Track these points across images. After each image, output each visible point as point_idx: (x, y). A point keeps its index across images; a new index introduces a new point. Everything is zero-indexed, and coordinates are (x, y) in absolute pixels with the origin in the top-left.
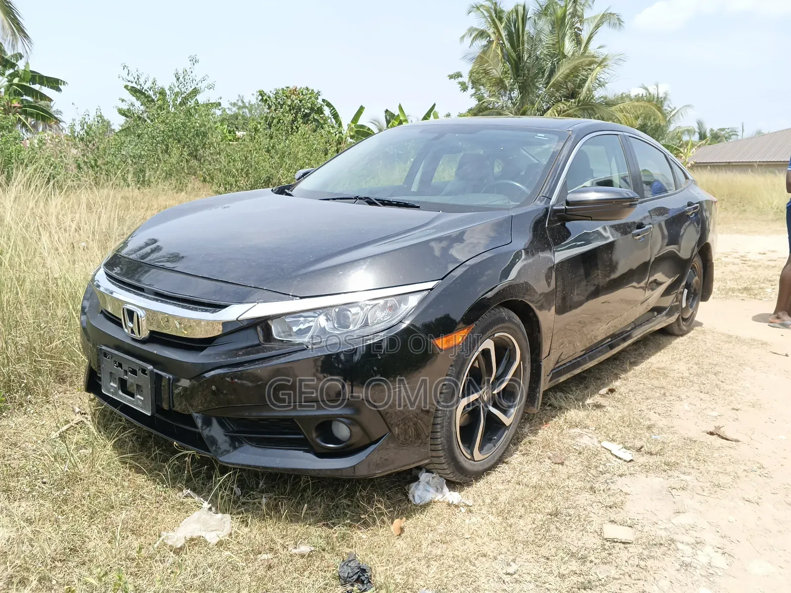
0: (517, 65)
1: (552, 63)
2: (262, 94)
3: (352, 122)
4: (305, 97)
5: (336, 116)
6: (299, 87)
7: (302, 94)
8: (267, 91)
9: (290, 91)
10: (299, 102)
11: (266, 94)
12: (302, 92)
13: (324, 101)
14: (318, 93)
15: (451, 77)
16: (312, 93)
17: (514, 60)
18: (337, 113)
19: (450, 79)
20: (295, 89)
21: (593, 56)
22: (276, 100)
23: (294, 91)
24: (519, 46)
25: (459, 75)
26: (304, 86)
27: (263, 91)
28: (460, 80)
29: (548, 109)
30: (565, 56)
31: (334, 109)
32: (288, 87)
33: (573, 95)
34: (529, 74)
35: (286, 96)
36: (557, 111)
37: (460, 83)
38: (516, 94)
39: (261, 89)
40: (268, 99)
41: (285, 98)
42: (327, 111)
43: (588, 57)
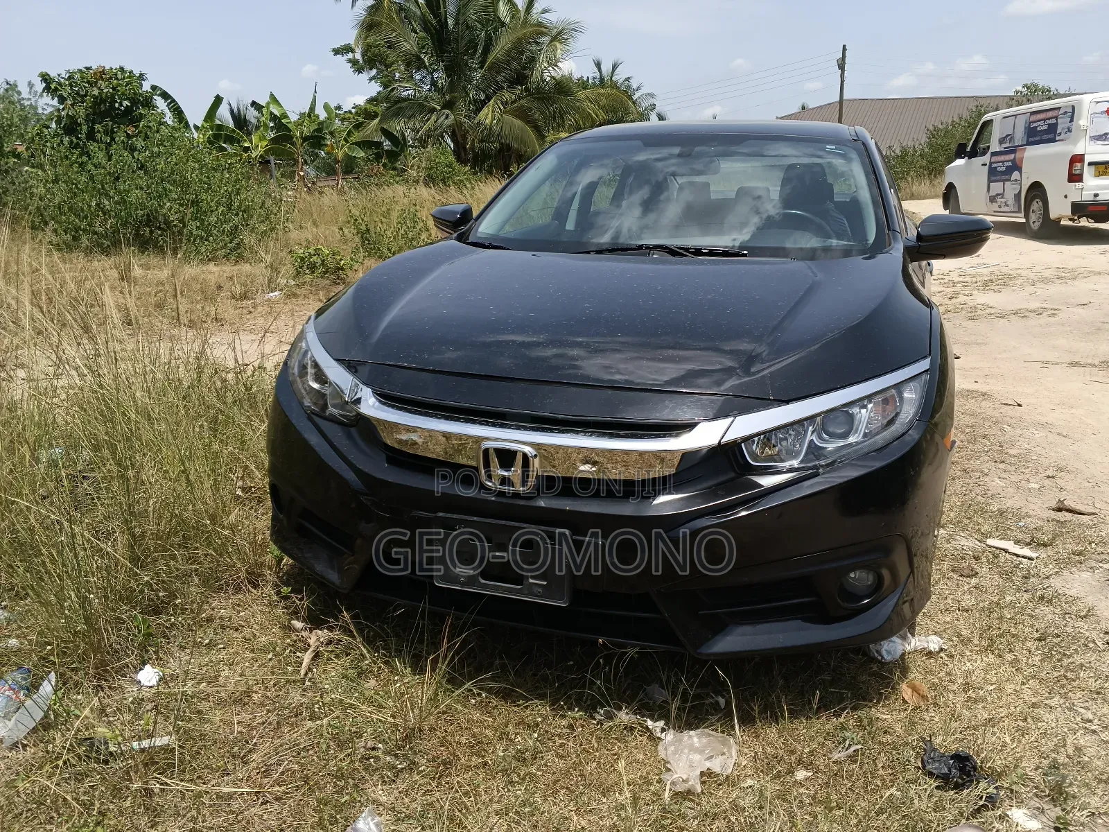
0: (439, 37)
1: (486, 33)
2: (45, 78)
3: (205, 120)
4: (121, 82)
5: (178, 112)
6: (107, 68)
7: (117, 79)
8: (53, 74)
9: (95, 73)
10: (111, 90)
11: (54, 80)
12: (116, 75)
13: (154, 88)
14: (142, 77)
15: (337, 52)
16: (129, 77)
17: (435, 28)
18: (179, 107)
19: (335, 55)
20: (103, 71)
21: (540, 25)
22: (71, 89)
23: (102, 74)
24: (439, 8)
25: (347, 49)
26: (116, 66)
27: (49, 75)
28: (350, 55)
29: (488, 98)
30: (503, 24)
31: (173, 101)
32: (88, 68)
33: (519, 79)
34: (457, 49)
35: (88, 82)
36: (502, 103)
37: (350, 61)
38: (440, 76)
39: (44, 71)
40: (59, 88)
41: (87, 85)
42: (160, 103)
43: (532, 26)
